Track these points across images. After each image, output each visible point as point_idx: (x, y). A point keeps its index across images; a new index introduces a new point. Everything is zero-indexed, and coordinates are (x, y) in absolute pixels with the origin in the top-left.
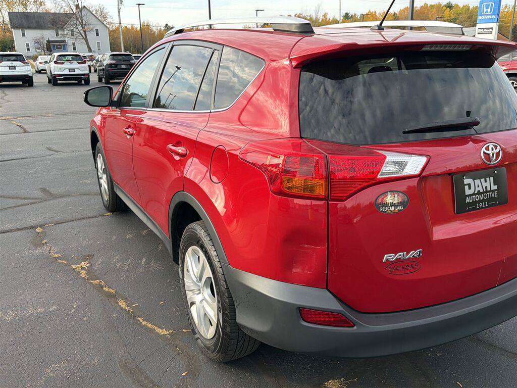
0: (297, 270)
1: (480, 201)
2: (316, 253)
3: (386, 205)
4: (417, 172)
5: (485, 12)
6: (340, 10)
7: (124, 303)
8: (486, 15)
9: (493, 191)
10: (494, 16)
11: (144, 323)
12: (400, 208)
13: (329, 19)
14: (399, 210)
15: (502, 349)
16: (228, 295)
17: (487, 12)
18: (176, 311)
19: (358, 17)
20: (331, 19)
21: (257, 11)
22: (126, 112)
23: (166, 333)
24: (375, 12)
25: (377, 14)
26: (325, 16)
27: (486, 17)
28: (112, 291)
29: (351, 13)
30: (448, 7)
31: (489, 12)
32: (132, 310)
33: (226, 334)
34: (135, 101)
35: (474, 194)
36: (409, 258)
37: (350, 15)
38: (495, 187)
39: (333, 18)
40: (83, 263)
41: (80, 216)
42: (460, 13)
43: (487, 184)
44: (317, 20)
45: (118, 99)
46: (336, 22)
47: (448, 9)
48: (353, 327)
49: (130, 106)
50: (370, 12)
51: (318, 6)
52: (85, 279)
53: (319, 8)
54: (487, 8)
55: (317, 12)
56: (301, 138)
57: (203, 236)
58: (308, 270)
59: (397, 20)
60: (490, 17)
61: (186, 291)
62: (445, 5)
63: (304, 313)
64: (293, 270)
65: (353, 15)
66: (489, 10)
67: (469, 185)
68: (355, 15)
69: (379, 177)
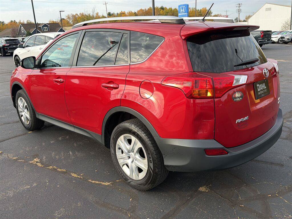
0: (200, 132)
1: (262, 94)
2: (209, 123)
3: (236, 98)
4: (245, 82)
5: (181, 11)
6: (107, 11)
7: (75, 175)
8: (182, 13)
9: (265, 89)
10: (186, 13)
11: (93, 182)
12: (241, 99)
13: (100, 16)
14: (241, 100)
15: (261, 161)
16: (156, 153)
17: (182, 11)
18: (107, 173)
19: (116, 15)
20: (101, 16)
21: (60, 11)
22: (44, 70)
23: (109, 184)
24: (125, 12)
25: (126, 13)
26: (97, 14)
27: (182, 14)
28: (64, 170)
29: (112, 12)
30: (162, 9)
31: (183, 11)
32: (82, 177)
33: (156, 173)
34: (48, 64)
35: (260, 91)
36: (245, 120)
37: (111, 13)
38: (265, 87)
39: (103, 15)
40: (35, 159)
41: (13, 136)
42: (168, 12)
43: (263, 86)
44: (93, 16)
45: (38, 63)
46: (104, 17)
47: (162, 10)
48: (228, 154)
49: (46, 67)
50: (122, 12)
51: (94, 8)
52: (42, 167)
53: (94, 10)
54: (182, 9)
55: (93, 12)
56: (194, 71)
57: (134, 128)
58: (206, 132)
59: (137, 16)
60: (184, 14)
61: (118, 160)
62: (160, 8)
63: (208, 151)
64: (199, 133)
65: (113, 13)
66: (183, 10)
67: (258, 87)
68: (114, 13)
69: (233, 86)
